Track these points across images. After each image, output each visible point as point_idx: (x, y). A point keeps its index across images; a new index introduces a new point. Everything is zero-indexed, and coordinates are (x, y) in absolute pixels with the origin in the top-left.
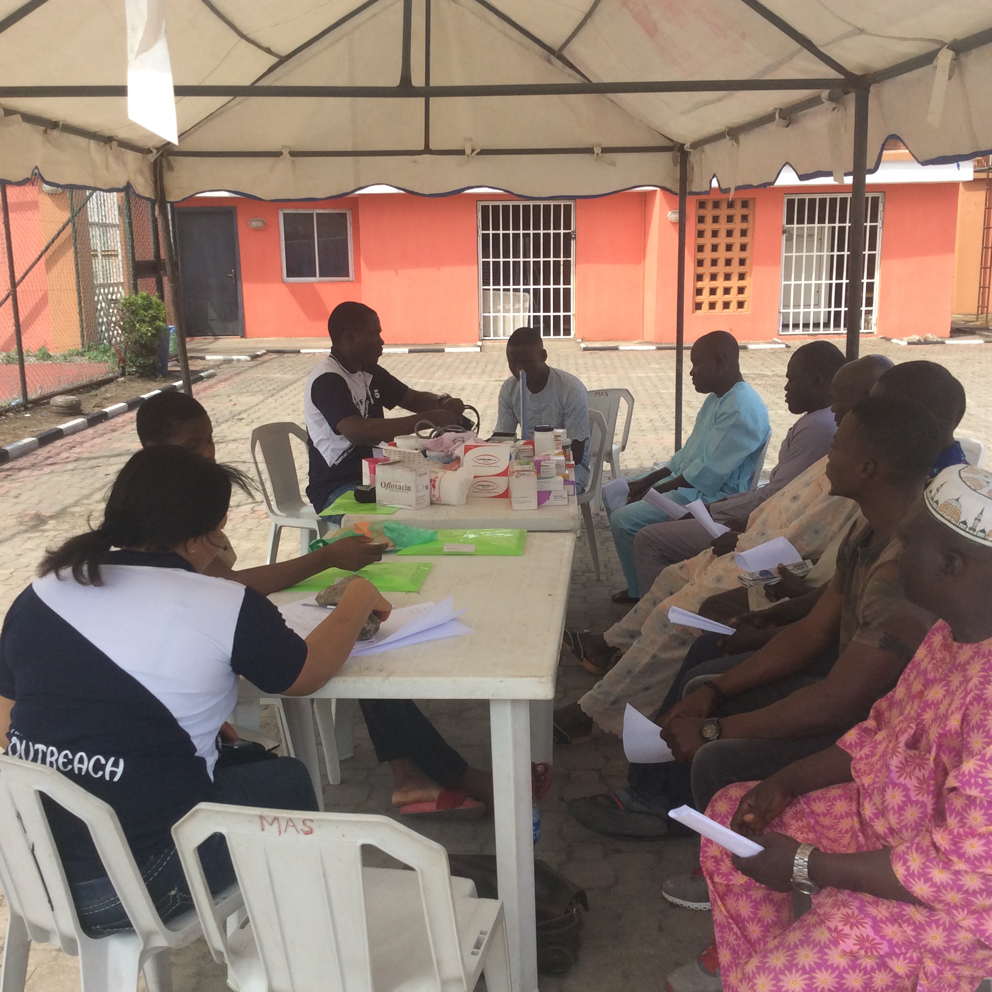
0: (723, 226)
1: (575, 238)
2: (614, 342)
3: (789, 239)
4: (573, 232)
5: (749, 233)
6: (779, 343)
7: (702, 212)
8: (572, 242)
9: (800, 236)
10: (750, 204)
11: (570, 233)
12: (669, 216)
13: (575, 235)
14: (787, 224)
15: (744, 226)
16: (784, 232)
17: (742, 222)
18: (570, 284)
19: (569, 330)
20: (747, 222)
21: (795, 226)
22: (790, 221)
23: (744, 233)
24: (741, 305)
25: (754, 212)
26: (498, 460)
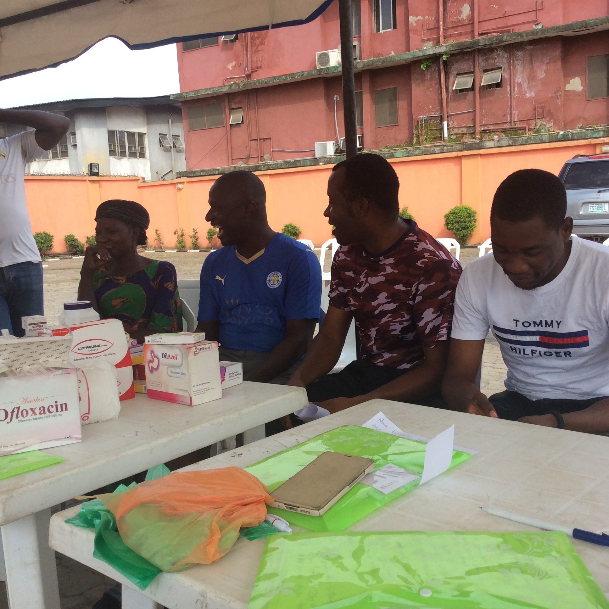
26: (109, 345)
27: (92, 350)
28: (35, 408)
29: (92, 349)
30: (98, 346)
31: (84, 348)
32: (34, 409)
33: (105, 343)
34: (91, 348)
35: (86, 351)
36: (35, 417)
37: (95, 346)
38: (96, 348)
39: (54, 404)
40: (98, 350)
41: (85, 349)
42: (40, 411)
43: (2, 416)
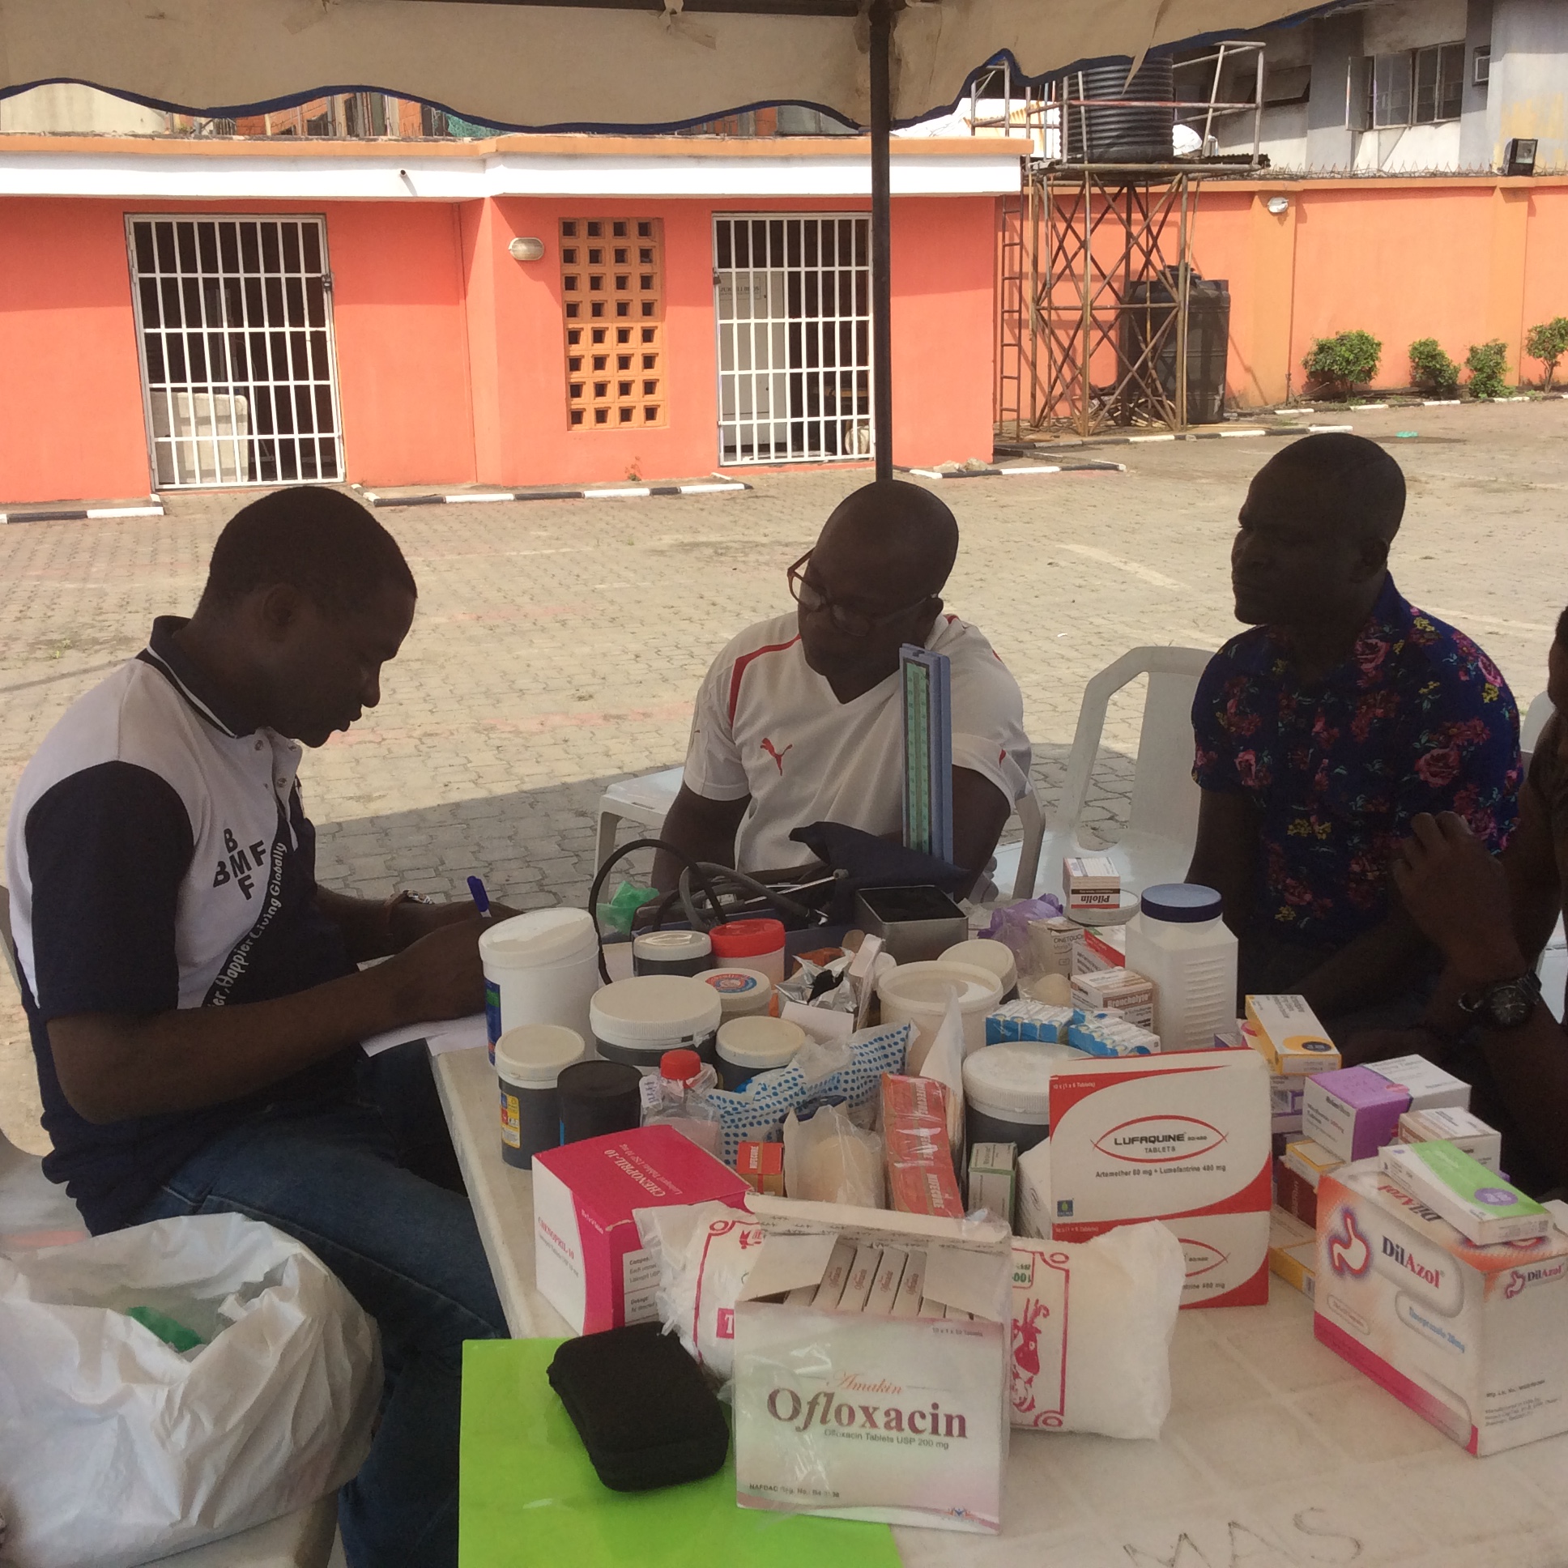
0: (609, 270)
1: (330, 288)
2: (424, 488)
3: (726, 292)
4: (326, 276)
5: (656, 281)
6: (727, 482)
7: (570, 243)
8: (325, 295)
9: (743, 290)
10: (654, 229)
11: (319, 279)
12: (510, 247)
13: (330, 283)
14: (720, 267)
15: (646, 269)
16: (717, 281)
17: (642, 262)
18: (327, 378)
19: (334, 464)
20: (651, 261)
21: (734, 270)
22: (724, 262)
23: (646, 282)
24: (650, 413)
25: (662, 244)
26: (1215, 1137)
27: (1155, 1150)
28: (875, 1409)
29: (1157, 1144)
30: (1179, 1138)
31: (1132, 1140)
32: (871, 1410)
33: (1200, 1130)
34: (1153, 1142)
35: (1138, 1150)
36: (874, 1432)
37: (1168, 1138)
38: (1172, 1143)
39: (928, 1410)
40: (1174, 1149)
41: (1137, 1143)
42: (886, 1419)
43: (784, 1407)
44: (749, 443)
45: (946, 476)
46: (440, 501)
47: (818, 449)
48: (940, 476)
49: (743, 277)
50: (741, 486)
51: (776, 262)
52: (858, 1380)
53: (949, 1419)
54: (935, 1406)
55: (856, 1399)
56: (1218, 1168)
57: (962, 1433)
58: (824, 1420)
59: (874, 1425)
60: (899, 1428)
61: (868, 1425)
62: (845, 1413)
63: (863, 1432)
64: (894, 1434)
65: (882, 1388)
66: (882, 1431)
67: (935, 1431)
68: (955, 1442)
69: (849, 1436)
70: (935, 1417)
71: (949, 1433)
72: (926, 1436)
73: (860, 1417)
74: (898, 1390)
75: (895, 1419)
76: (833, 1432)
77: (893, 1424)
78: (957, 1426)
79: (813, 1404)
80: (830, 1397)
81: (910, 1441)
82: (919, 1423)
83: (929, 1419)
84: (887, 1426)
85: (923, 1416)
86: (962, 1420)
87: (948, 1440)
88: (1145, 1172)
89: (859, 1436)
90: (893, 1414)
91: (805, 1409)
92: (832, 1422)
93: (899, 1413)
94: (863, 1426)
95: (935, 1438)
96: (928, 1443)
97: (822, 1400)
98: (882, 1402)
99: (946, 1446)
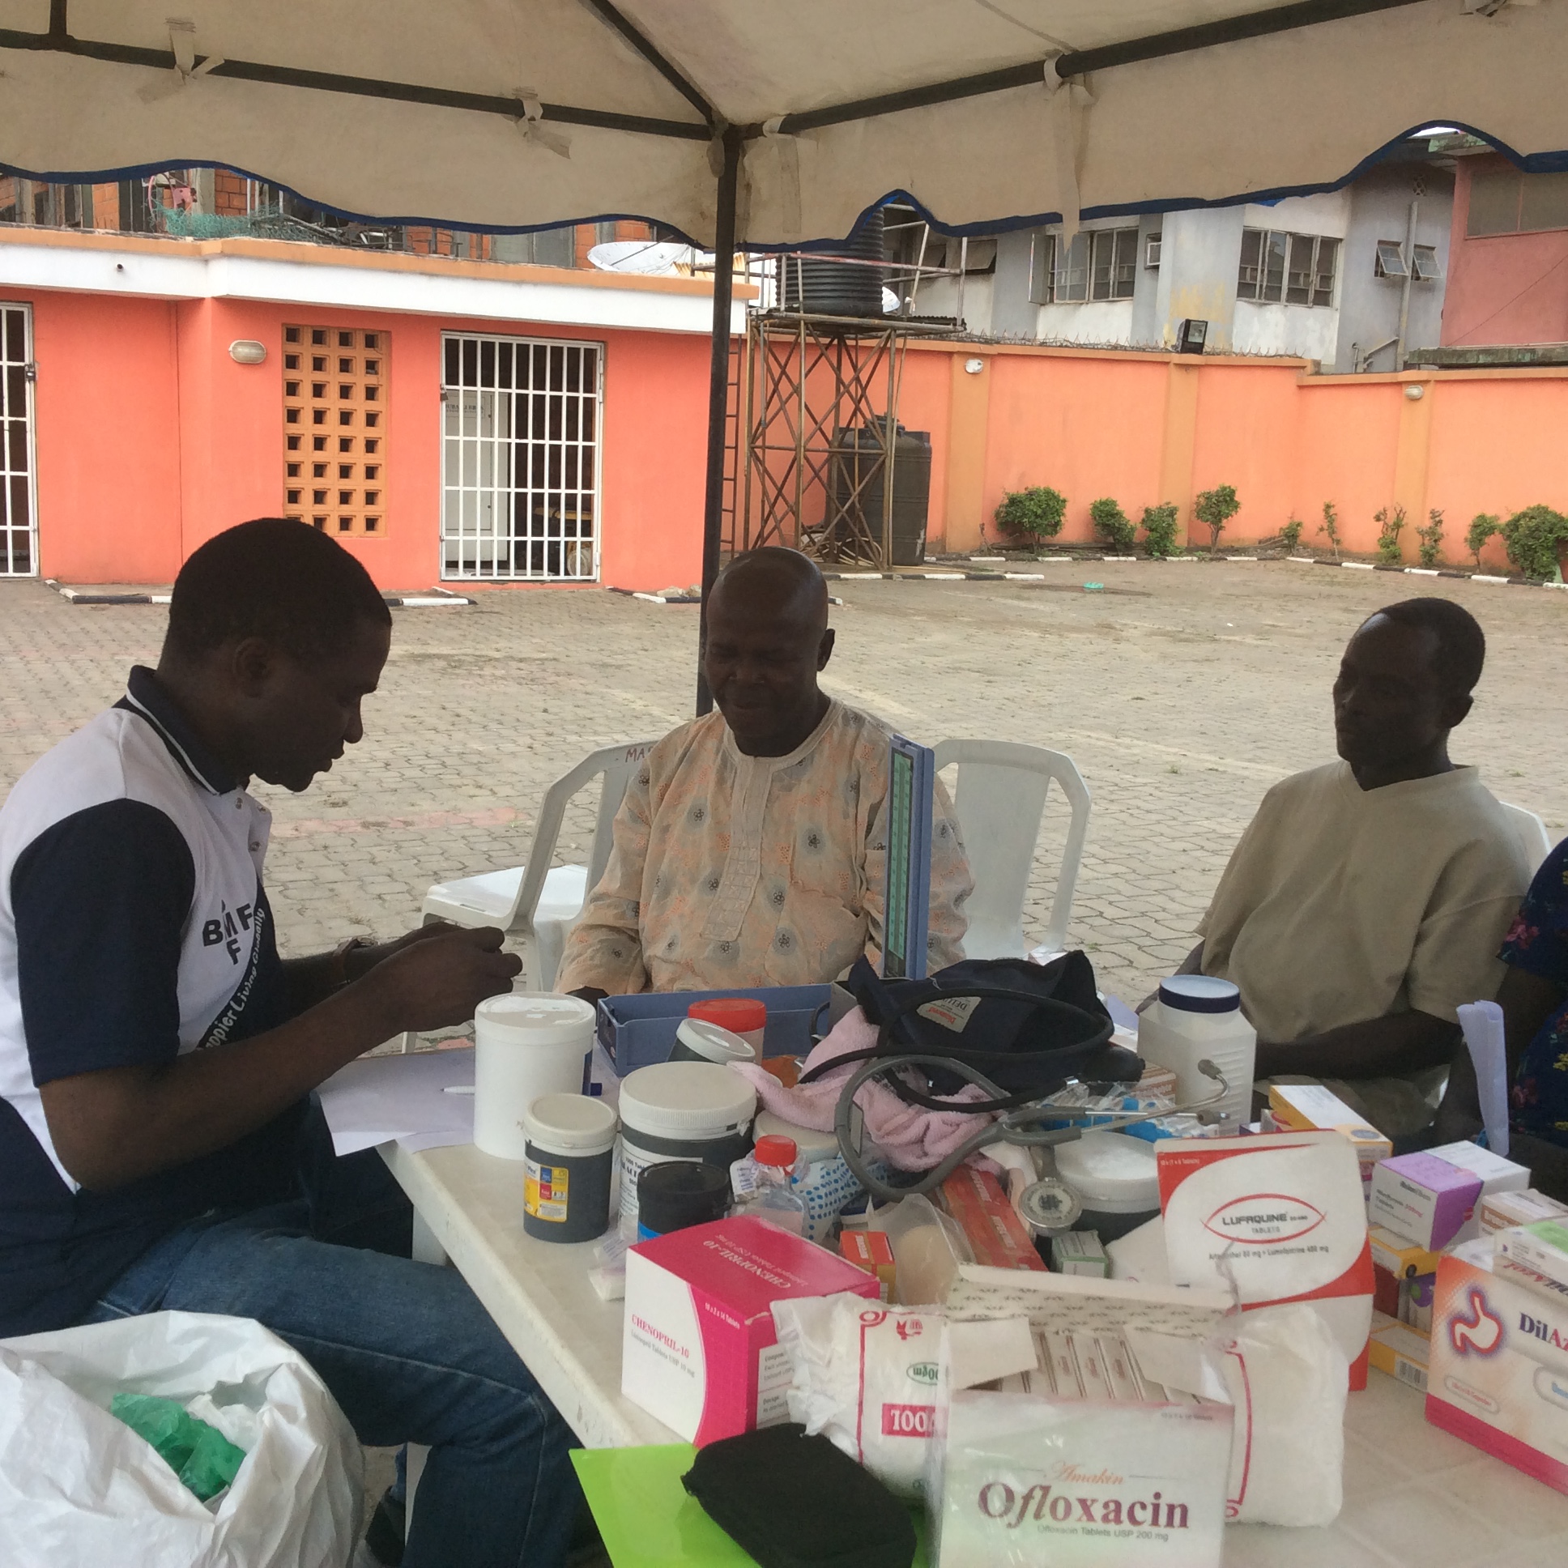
0: (333, 378)
1: (33, 378)
2: (123, 587)
3: (453, 409)
4: (30, 366)
5: (381, 393)
6: (449, 596)
7: (293, 348)
8: (27, 384)
9: (470, 408)
10: (381, 341)
11: (22, 368)
12: (231, 349)
13: (34, 373)
14: (447, 383)
15: (372, 380)
16: (443, 397)
17: (367, 373)
18: (25, 470)
19: (27, 558)
20: (376, 373)
21: (461, 387)
22: (452, 379)
23: (371, 393)
24: (371, 524)
25: (390, 355)
26: (1313, 1218)
27: (1262, 1230)
28: (1094, 1501)
29: (1263, 1225)
30: (1282, 1218)
31: (1239, 1220)
32: (1089, 1503)
33: (1301, 1210)
34: (1259, 1222)
35: (1245, 1230)
36: (1091, 1525)
37: (1271, 1218)
38: (1276, 1223)
39: (1149, 1500)
40: (1278, 1229)
41: (1244, 1223)
42: (1105, 1512)
43: (996, 1503)
44: (472, 560)
45: (670, 600)
46: (146, 601)
47: (541, 568)
48: (664, 600)
49: (469, 396)
50: (465, 601)
51: (505, 383)
52: (1078, 1472)
53: (1171, 1508)
54: (1157, 1496)
55: (1076, 1491)
56: (1322, 1248)
57: (1184, 1523)
58: (1037, 1516)
59: (1090, 1518)
60: (1118, 1520)
61: (1085, 1518)
62: (1061, 1506)
63: (1079, 1526)
64: (1112, 1527)
65: (1103, 1478)
66: (1099, 1525)
67: (1155, 1522)
68: (1176, 1533)
69: (1064, 1531)
70: (1156, 1508)
71: (1170, 1523)
72: (1146, 1527)
73: (1077, 1510)
74: (1119, 1480)
75: (1114, 1512)
76: (1047, 1528)
77: (1112, 1516)
78: (1178, 1515)
79: (1027, 1498)
80: (1046, 1490)
81: (1128, 1534)
82: (1139, 1514)
83: (1150, 1509)
84: (1105, 1519)
85: (1143, 1506)
86: (1184, 1510)
87: (1169, 1531)
88: (1254, 1253)
89: (1074, 1531)
90: (1112, 1506)
91: (1019, 1502)
92: (1047, 1519)
93: (1118, 1505)
94: (1080, 1520)
95: (1155, 1530)
96: (1147, 1535)
97: (1038, 1494)
98: (1101, 1494)
99: (1165, 1538)
